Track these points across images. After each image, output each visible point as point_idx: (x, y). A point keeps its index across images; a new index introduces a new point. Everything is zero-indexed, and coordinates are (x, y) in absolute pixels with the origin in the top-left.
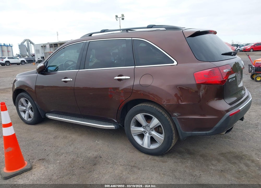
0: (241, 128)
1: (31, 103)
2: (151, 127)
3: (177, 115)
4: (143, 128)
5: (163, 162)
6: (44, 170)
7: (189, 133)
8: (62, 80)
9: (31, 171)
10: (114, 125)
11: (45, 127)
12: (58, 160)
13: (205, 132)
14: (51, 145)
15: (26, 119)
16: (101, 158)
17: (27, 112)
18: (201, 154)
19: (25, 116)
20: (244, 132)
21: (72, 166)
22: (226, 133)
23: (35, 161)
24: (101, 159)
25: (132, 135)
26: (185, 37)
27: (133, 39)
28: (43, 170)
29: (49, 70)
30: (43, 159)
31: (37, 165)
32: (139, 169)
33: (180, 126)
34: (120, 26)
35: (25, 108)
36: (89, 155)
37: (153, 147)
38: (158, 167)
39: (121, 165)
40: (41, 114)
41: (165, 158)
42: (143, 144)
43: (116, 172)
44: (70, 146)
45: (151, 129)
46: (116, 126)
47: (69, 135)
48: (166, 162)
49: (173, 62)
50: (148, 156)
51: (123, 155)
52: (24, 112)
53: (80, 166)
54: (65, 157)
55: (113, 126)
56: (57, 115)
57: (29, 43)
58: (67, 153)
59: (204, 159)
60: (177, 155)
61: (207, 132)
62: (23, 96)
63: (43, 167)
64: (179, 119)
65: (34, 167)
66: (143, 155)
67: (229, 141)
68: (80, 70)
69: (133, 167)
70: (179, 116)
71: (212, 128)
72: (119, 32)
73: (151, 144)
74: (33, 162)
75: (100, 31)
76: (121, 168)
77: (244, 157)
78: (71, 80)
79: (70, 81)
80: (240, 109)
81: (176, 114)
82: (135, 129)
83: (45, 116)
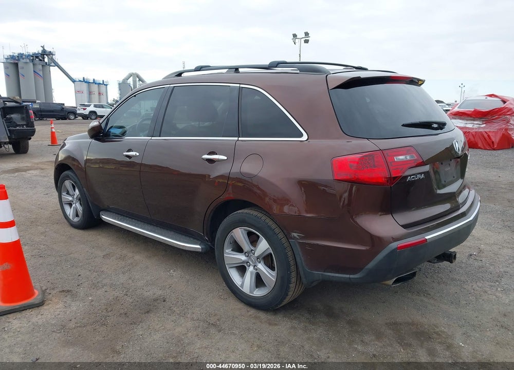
0: (462, 278)
1: (79, 191)
2: (256, 255)
3: (298, 237)
4: (246, 256)
5: (270, 324)
6: (61, 310)
7: (319, 274)
8: (124, 153)
9: (40, 308)
10: (200, 245)
11: (99, 235)
12: (91, 295)
13: (348, 276)
14: (93, 268)
15: (71, 217)
16: (164, 301)
17: (74, 205)
18: (350, 320)
19: (70, 212)
20: (465, 287)
21: (109, 309)
22: (395, 282)
23: (54, 292)
24: (165, 303)
25: (226, 265)
26: (328, 88)
27: (242, 86)
28: (59, 310)
29: (111, 134)
30: (68, 291)
31: (54, 299)
32: (219, 331)
33: (302, 258)
34: (300, 55)
35: (71, 199)
36: (146, 294)
37: (259, 293)
38: (257, 331)
39: (193, 319)
40: (93, 212)
41: (279, 318)
42: (242, 285)
43: (178, 329)
44: (123, 273)
45: (257, 259)
46: (203, 247)
47: (130, 255)
48: (276, 325)
49: (301, 135)
50: (249, 309)
51: (204, 302)
52: (70, 205)
53: (122, 311)
54: (106, 291)
55: (198, 246)
56: (117, 215)
57: (137, 79)
58: (111, 285)
59: (350, 329)
60: (302, 315)
61: (352, 276)
62: (68, 177)
63: (61, 305)
64: (301, 244)
65: (46, 303)
66: (241, 305)
67: (422, 301)
68: (153, 138)
69: (212, 325)
70: (302, 238)
71: (361, 269)
72: (225, 71)
73: (257, 288)
74: (50, 293)
75: (194, 68)
76: (189, 324)
77: (435, 336)
78: (138, 154)
79: (136, 156)
80: (427, 238)
81: (295, 235)
82: (231, 256)
83: (99, 215)
